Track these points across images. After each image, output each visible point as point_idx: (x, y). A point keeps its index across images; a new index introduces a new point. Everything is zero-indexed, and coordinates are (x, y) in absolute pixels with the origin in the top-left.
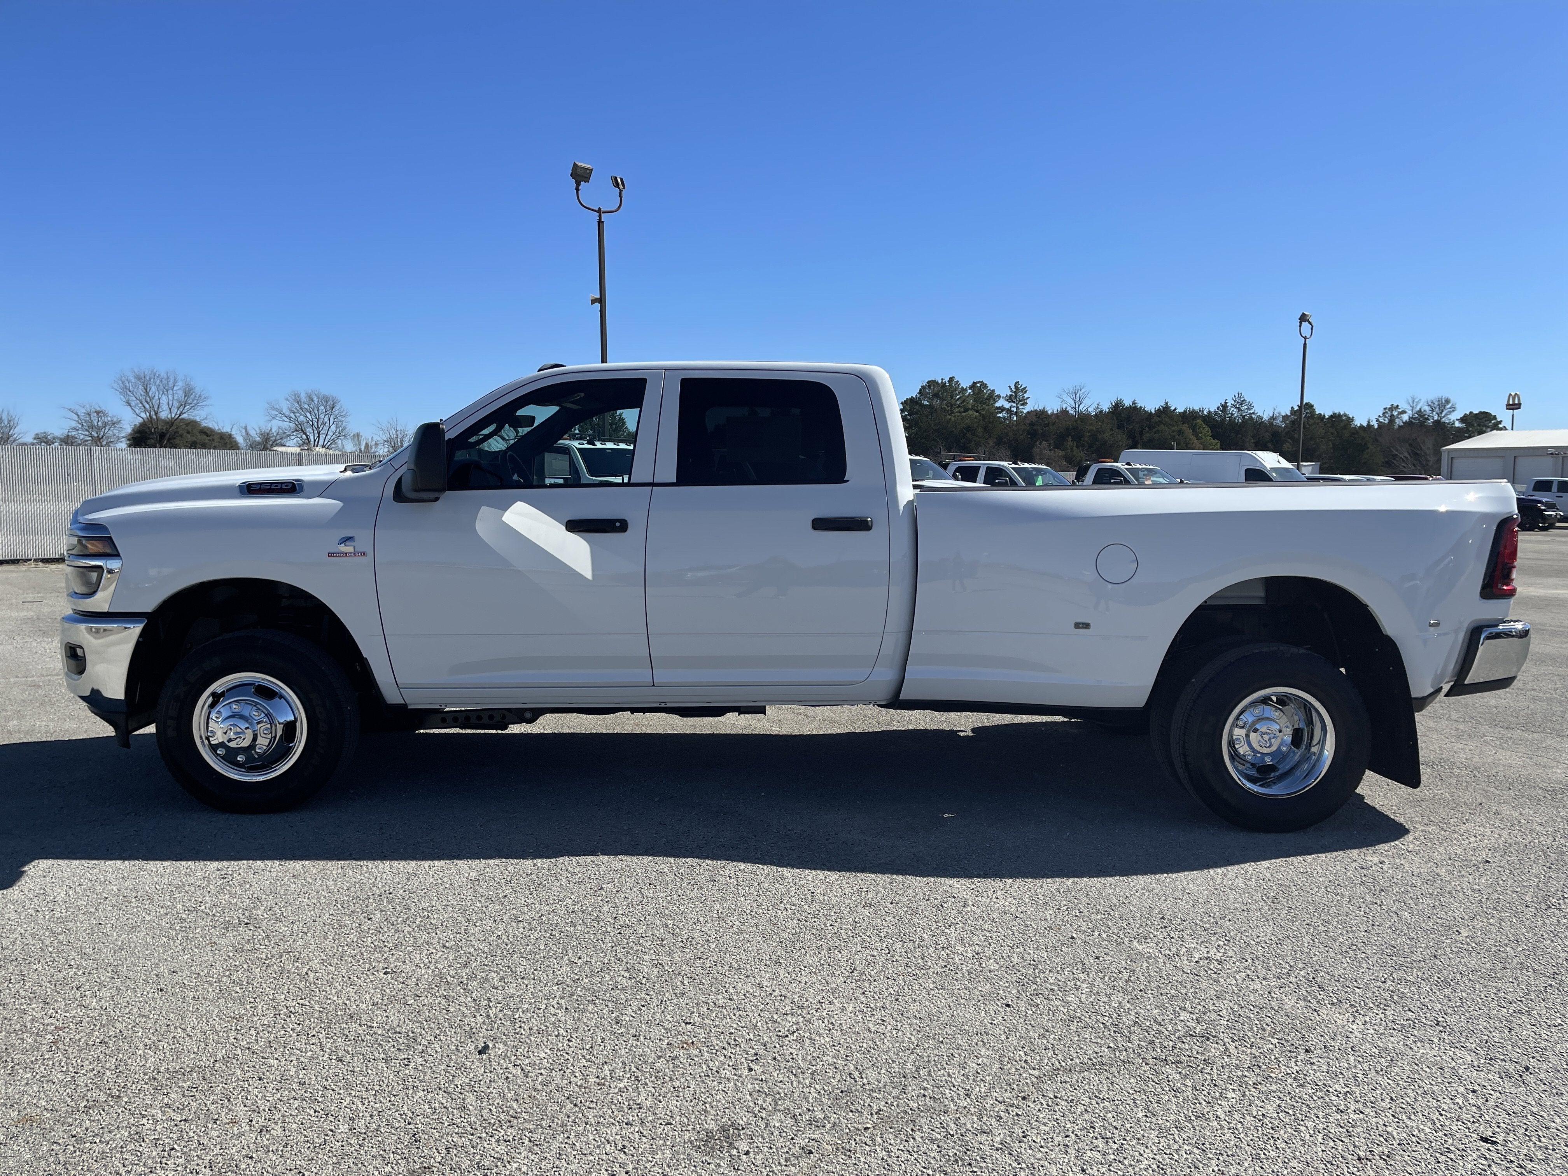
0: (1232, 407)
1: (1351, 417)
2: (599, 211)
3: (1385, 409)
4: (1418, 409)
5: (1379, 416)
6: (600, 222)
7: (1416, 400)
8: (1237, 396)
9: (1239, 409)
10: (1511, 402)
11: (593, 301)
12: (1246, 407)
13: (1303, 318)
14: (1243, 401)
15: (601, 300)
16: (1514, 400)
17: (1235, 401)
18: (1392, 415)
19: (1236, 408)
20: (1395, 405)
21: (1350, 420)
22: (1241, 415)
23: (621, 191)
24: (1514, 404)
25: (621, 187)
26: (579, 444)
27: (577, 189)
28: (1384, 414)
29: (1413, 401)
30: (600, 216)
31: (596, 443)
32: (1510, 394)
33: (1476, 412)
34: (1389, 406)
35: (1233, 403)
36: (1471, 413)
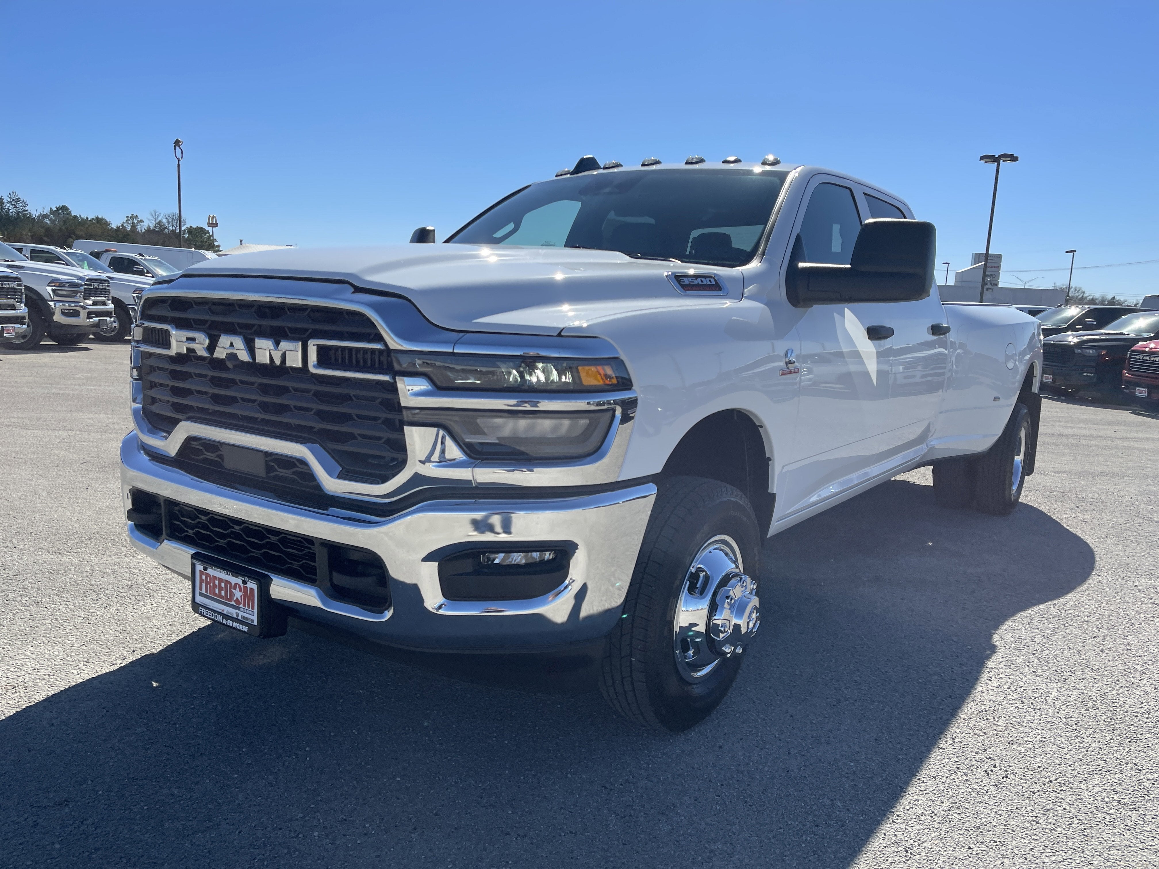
0: (8, 203)
1: (108, 221)
3: (127, 217)
4: (158, 221)
5: (123, 223)
7: (157, 214)
8: (12, 195)
9: (15, 206)
10: (211, 222)
12: (21, 204)
13: (177, 143)
14: (17, 199)
16: (212, 220)
17: (10, 198)
18: (133, 223)
19: (12, 205)
20: (135, 215)
21: (107, 224)
22: (17, 211)
24: (213, 223)
28: (126, 221)
29: (155, 214)
32: (210, 216)
33: (194, 227)
34: (130, 216)
35: (9, 200)
36: (191, 227)
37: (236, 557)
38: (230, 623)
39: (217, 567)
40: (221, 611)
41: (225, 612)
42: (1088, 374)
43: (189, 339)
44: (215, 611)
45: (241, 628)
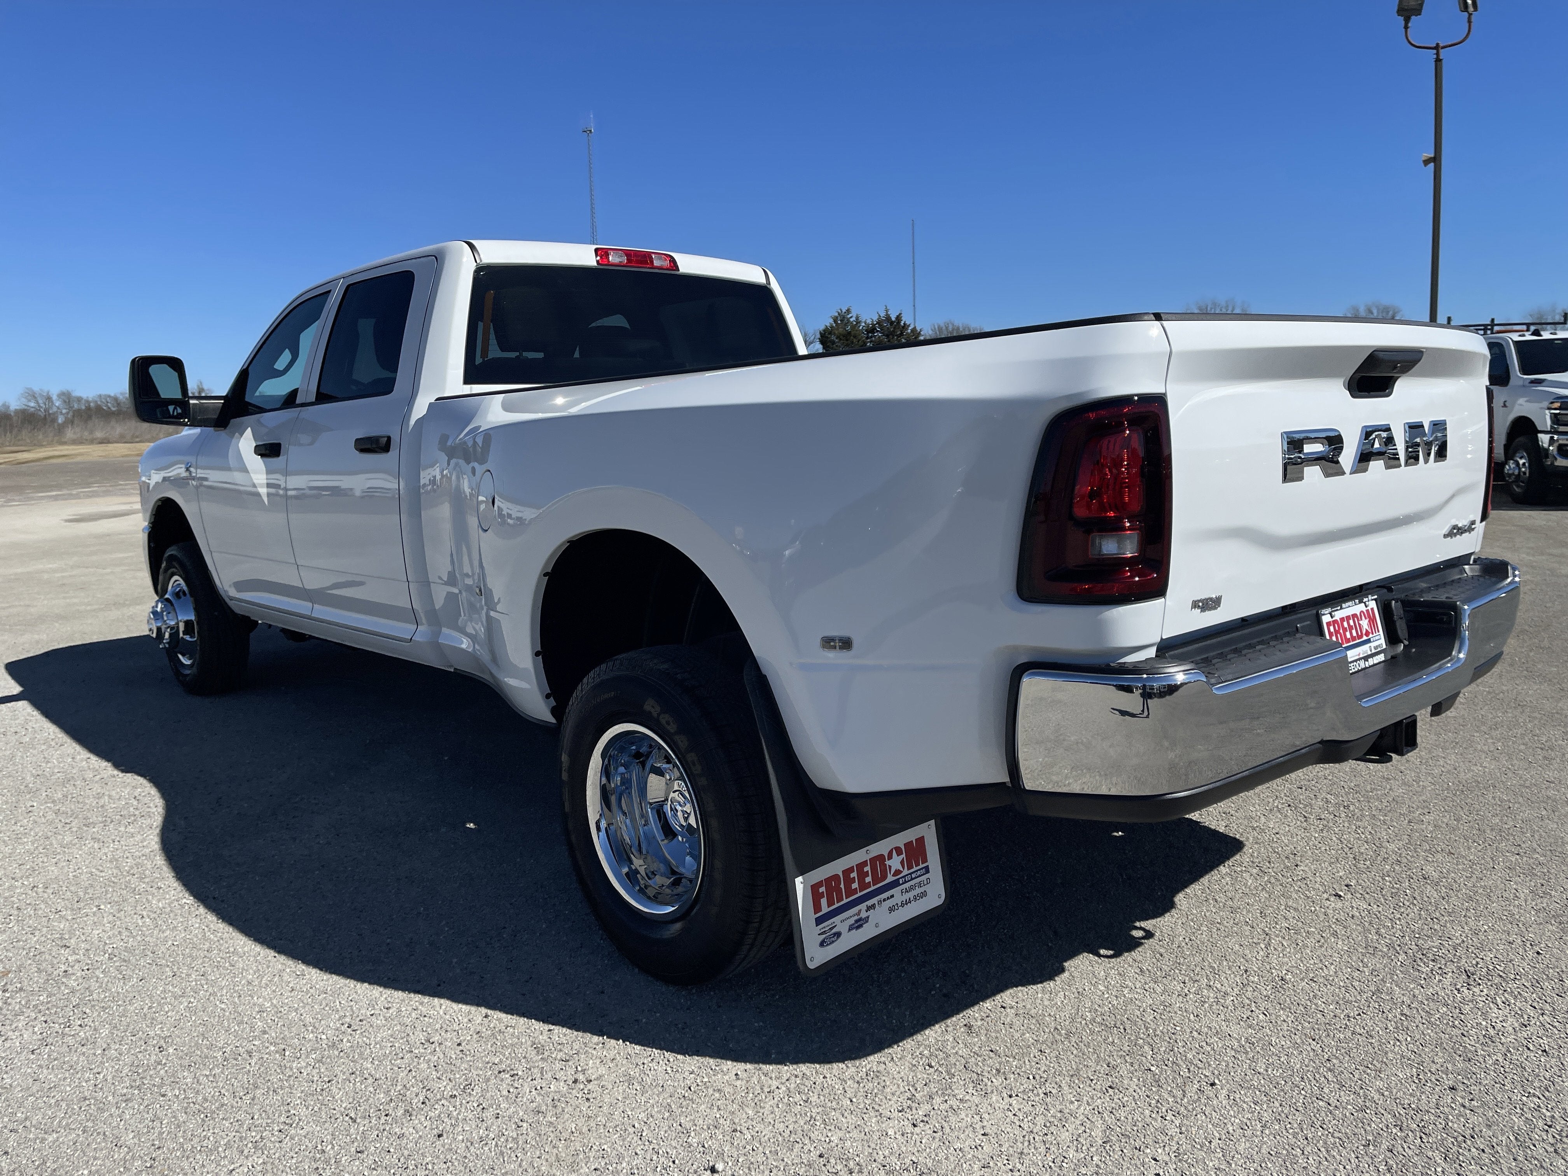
2: (1437, 47)
6: (1438, 61)
11: (1426, 162)
15: (1436, 160)
23: (1470, 15)
25: (1471, 9)
26: (1520, 336)
27: (1406, 27)
30: (1438, 54)
31: (1542, 333)
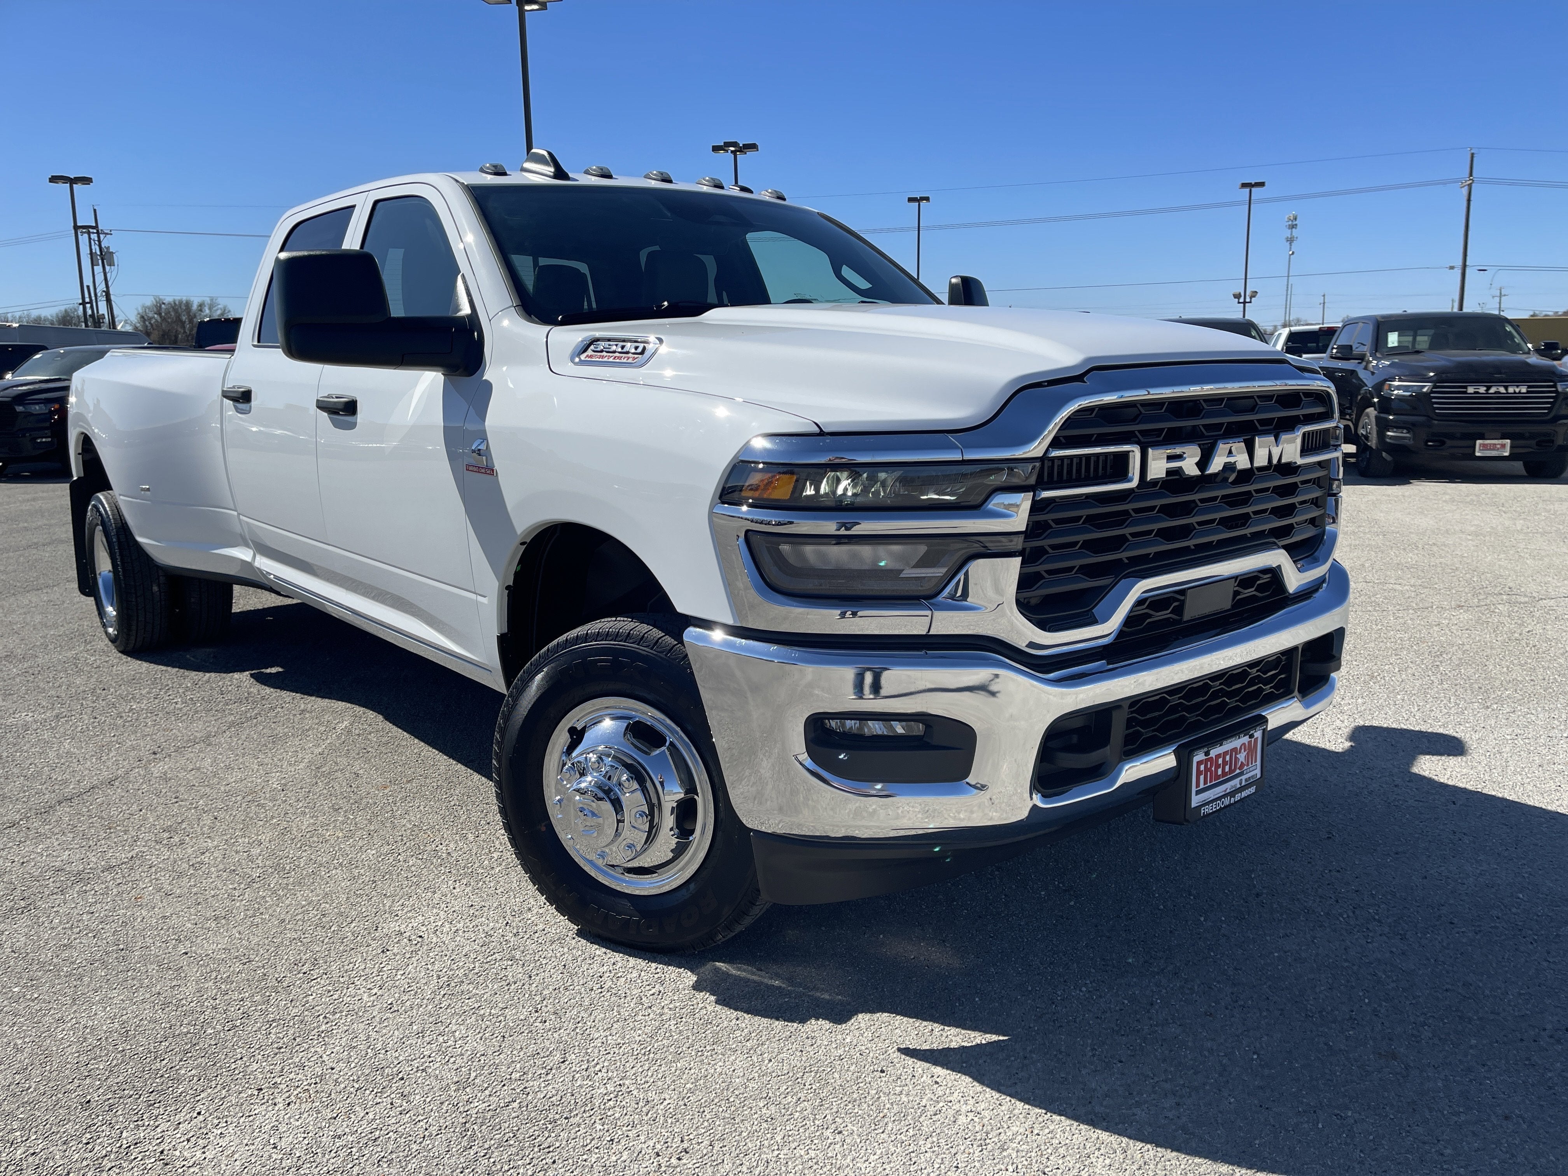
37: (1219, 721)
38: (1238, 797)
39: (1226, 739)
40: (1224, 793)
41: (1228, 791)
42: (44, 440)
43: (1170, 458)
44: (1219, 798)
45: (1249, 793)
